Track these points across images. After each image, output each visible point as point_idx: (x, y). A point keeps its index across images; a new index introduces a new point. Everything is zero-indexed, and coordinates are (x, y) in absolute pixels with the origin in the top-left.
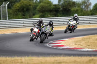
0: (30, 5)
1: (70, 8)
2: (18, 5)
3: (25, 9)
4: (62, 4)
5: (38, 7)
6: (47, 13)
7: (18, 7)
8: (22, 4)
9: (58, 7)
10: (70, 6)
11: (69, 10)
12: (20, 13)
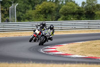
0: (52, 7)
1: (94, 12)
2: (40, 7)
3: (47, 12)
4: (86, 7)
5: (61, 10)
6: (69, 16)
7: (40, 9)
8: (45, 6)
9: (81, 10)
10: (94, 9)
11: (93, 13)
12: (42, 16)
